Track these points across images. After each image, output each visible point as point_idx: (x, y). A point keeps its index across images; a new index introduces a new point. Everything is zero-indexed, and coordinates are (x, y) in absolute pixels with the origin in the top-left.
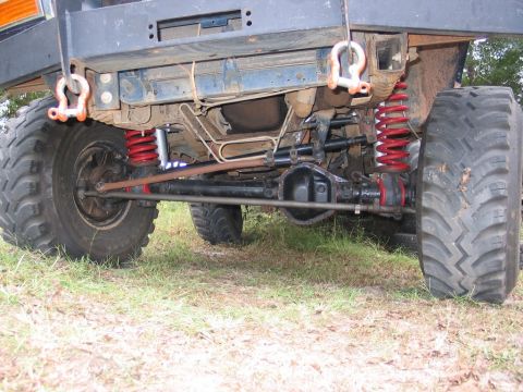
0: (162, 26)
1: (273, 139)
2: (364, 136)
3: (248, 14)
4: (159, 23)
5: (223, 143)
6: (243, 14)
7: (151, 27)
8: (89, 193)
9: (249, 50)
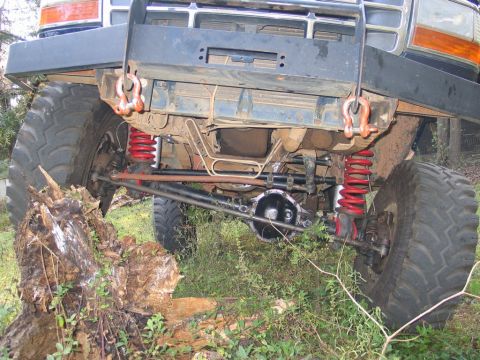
0: (211, 52)
1: (259, 164)
2: (334, 178)
3: (283, 57)
4: (209, 49)
5: (217, 159)
6: (279, 56)
7: (202, 50)
8: (102, 178)
9: (271, 86)
